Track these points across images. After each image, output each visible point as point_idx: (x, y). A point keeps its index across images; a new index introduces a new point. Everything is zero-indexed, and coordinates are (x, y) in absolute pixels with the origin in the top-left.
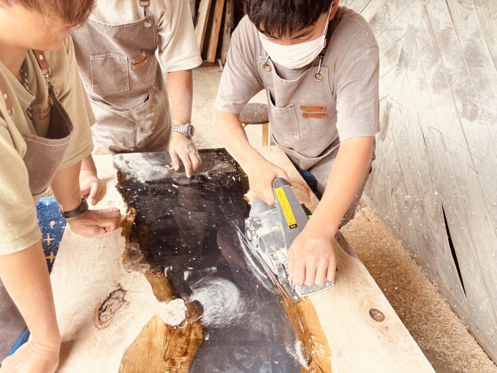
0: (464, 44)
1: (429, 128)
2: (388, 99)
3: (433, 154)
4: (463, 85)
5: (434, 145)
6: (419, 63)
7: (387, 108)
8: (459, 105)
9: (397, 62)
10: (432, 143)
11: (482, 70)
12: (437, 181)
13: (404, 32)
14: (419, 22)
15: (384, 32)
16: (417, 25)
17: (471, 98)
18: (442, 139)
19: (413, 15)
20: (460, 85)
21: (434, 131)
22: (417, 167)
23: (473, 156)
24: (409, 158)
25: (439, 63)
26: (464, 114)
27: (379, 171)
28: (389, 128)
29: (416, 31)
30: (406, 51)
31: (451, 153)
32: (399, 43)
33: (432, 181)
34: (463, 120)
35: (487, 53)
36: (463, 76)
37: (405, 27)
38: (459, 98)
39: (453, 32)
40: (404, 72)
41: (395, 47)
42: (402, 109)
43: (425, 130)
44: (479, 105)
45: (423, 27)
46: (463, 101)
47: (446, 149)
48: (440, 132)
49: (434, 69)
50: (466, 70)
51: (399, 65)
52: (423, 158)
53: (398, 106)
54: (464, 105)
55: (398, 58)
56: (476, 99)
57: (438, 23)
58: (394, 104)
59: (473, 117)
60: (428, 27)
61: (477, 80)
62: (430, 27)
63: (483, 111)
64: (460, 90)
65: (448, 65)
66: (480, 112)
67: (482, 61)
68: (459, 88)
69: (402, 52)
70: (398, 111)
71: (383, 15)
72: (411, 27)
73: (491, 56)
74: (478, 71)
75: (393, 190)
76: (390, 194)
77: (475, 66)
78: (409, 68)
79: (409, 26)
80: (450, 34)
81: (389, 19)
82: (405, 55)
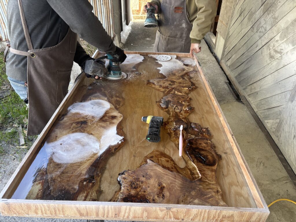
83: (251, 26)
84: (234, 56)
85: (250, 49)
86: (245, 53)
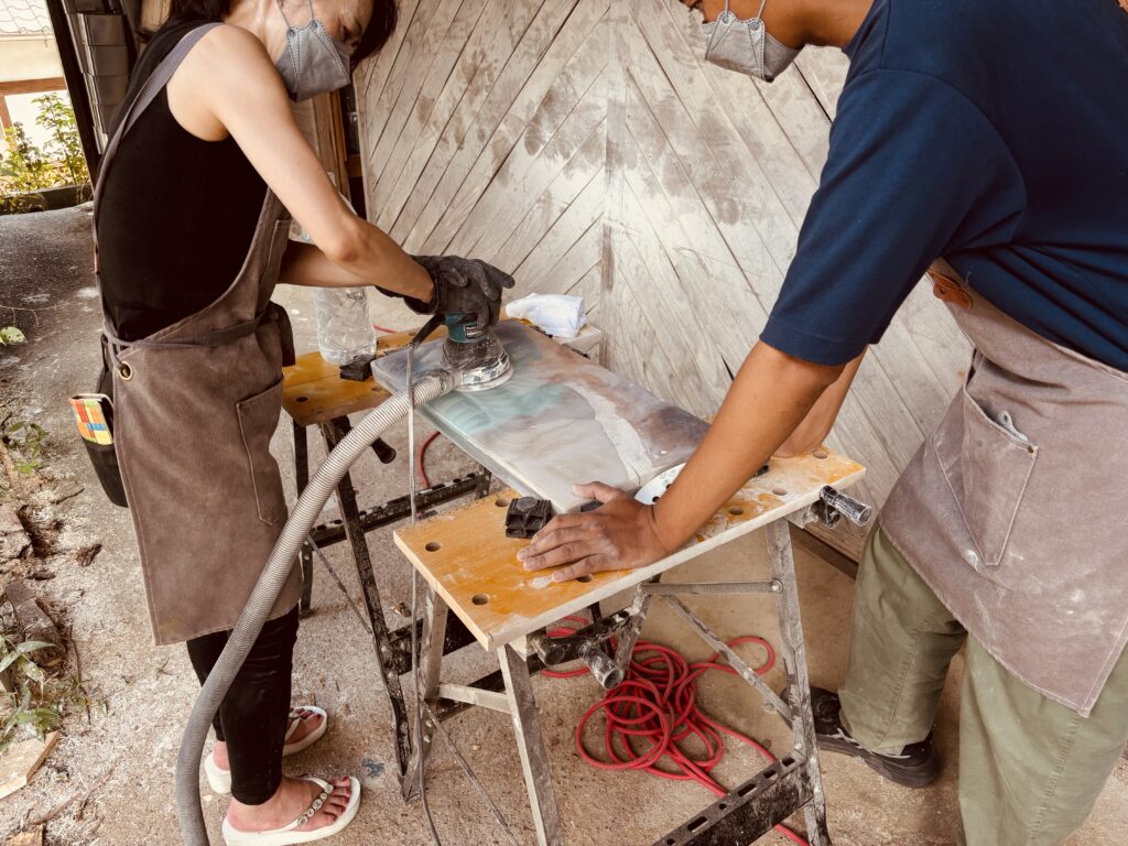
0: (697, 118)
1: (678, 250)
2: (604, 221)
3: (692, 288)
4: (709, 177)
5: (691, 275)
6: (639, 155)
7: (605, 235)
8: (711, 205)
9: (604, 159)
10: (687, 272)
11: (728, 149)
13: (604, 111)
14: (624, 94)
15: (572, 116)
16: (622, 98)
17: (724, 191)
18: (700, 260)
19: (612, 84)
20: (705, 176)
21: (686, 252)
22: (675, 316)
23: (746, 273)
24: (659, 305)
25: (669, 150)
26: (721, 216)
27: (616, 342)
28: (616, 266)
29: (623, 107)
30: (614, 141)
31: (716, 279)
32: (599, 130)
33: (701, 329)
34: (722, 225)
35: (730, 125)
36: (706, 163)
37: (603, 103)
38: (708, 195)
39: (677, 102)
40: (618, 173)
41: (595, 135)
42: (629, 231)
43: (672, 253)
44: (736, 199)
45: (631, 100)
46: (714, 198)
47: (709, 275)
48: (694, 251)
49: (662, 160)
50: (708, 154)
51: (609, 163)
52: (680, 299)
53: (623, 229)
54: (718, 204)
55: (605, 152)
56: (731, 191)
57: (653, 93)
58: (615, 226)
59: (732, 218)
60: (640, 100)
61: (725, 165)
62: (642, 97)
63: (744, 207)
64: (708, 183)
65: (681, 151)
66: (740, 208)
67: (725, 138)
68: (704, 181)
69: (609, 142)
70: (624, 237)
71: (563, 89)
72: (613, 104)
73: (736, 128)
74: (723, 152)
75: (645, 366)
76: (643, 374)
77: (719, 145)
78: (625, 166)
79: (609, 101)
80: (673, 106)
81: (575, 94)
82: (614, 147)
83: (437, 135)
84: (414, 231)
85: (458, 199)
86: (447, 214)
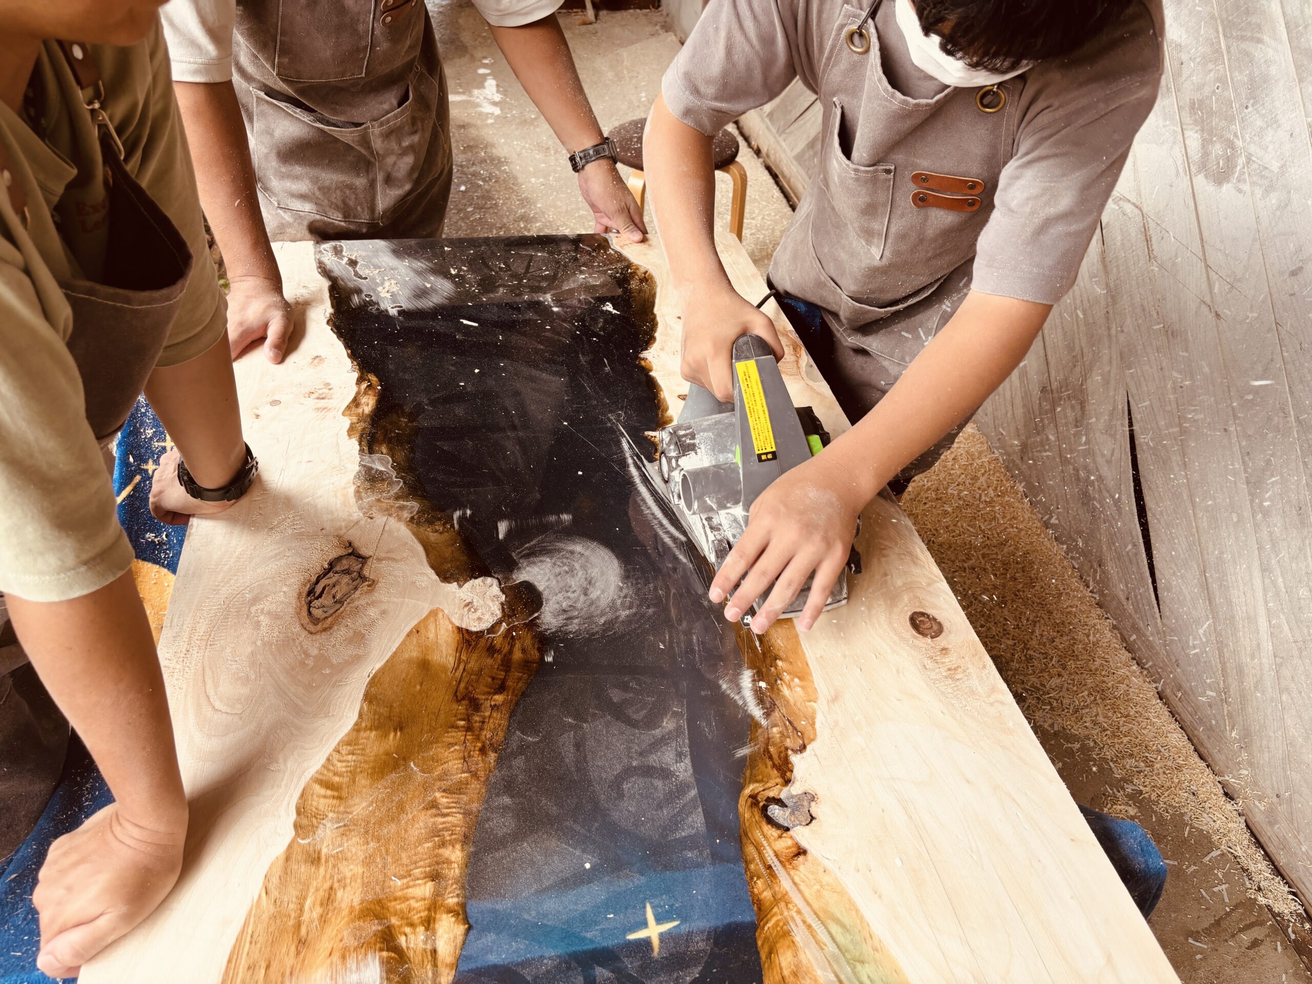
1: (1117, 200)
3: (1118, 267)
4: (1207, 91)
5: (1123, 244)
8: (1194, 139)
10: (1119, 238)
11: (1258, 52)
12: (1122, 338)
17: (1223, 123)
18: (1145, 229)
20: (1200, 87)
21: (1128, 208)
22: (1078, 302)
23: (1212, 274)
26: (1203, 166)
31: (1161, 267)
33: (1109, 335)
34: (1200, 180)
35: (1276, 8)
36: (1211, 66)
38: (1195, 123)
44: (1239, 143)
46: (1202, 130)
47: (1151, 256)
48: (1140, 209)
50: (1218, 51)
54: (1206, 143)
56: (1237, 127)
61: (1241, 77)
63: (1249, 160)
64: (1201, 102)
66: (1241, 160)
67: (1259, 28)
68: (1198, 96)
73: (1284, 13)
74: (1247, 54)
77: (1243, 38)
